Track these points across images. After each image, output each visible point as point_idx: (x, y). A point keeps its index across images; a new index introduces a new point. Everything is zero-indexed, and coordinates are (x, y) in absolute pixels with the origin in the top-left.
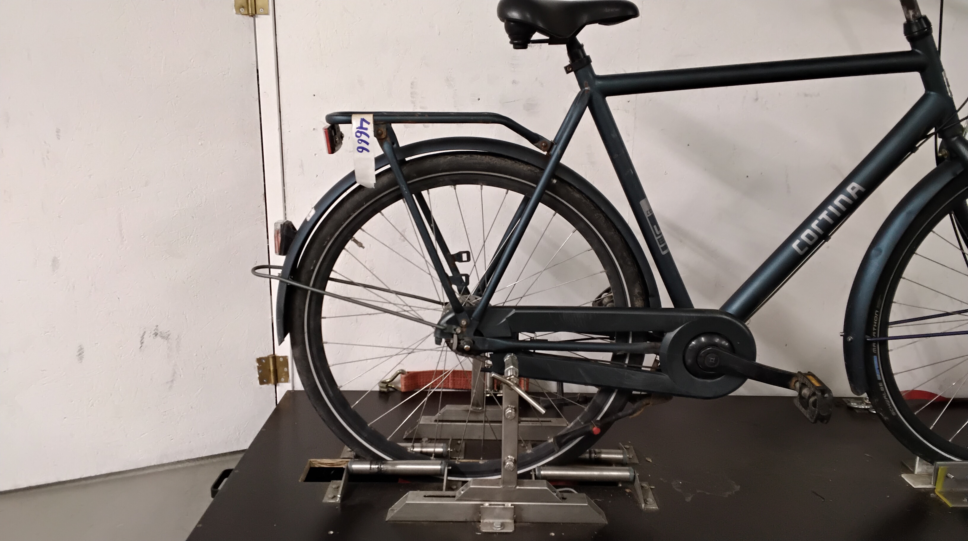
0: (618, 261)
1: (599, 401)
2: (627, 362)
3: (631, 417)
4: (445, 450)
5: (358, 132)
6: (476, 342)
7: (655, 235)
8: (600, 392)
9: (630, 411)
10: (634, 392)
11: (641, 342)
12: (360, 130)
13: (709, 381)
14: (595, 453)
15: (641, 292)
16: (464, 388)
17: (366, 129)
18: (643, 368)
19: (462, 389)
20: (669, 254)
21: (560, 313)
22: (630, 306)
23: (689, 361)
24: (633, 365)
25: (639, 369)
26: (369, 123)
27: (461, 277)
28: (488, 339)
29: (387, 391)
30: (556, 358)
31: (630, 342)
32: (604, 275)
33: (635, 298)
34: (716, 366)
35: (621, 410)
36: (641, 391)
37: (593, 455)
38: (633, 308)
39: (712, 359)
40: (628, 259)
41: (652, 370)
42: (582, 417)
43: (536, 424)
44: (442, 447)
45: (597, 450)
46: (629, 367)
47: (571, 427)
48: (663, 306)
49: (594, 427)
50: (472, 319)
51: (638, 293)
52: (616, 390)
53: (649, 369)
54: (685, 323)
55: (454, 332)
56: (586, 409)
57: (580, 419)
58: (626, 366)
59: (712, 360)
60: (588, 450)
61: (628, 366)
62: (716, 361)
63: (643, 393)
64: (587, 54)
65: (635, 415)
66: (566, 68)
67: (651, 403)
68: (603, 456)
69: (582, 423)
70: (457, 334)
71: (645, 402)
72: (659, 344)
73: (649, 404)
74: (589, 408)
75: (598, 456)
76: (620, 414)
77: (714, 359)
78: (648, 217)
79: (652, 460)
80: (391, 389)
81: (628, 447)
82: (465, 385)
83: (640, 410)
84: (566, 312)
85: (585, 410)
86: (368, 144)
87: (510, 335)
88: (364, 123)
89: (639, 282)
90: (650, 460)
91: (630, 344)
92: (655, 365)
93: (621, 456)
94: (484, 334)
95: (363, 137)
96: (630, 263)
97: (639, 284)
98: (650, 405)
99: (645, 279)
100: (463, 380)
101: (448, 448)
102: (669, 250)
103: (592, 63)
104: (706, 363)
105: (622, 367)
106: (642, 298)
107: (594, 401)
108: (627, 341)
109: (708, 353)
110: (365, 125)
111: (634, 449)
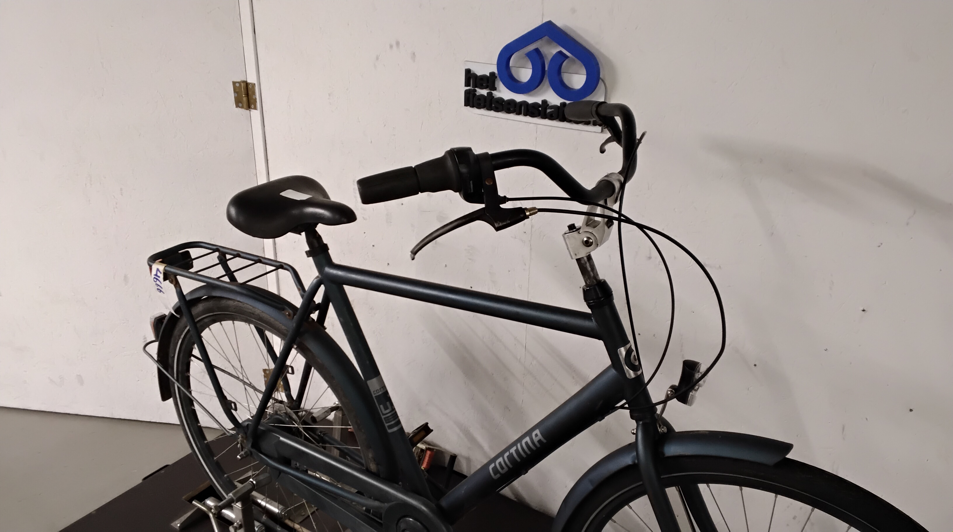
5: (155, 278)
7: (381, 414)
12: (156, 277)
15: (374, 457)
17: (159, 277)
26: (161, 273)
27: (231, 403)
64: (325, 242)
66: (306, 252)
78: (375, 397)
86: (162, 288)
88: (158, 273)
89: (372, 448)
95: (158, 282)
97: (373, 450)
103: (329, 251)
110: (159, 274)
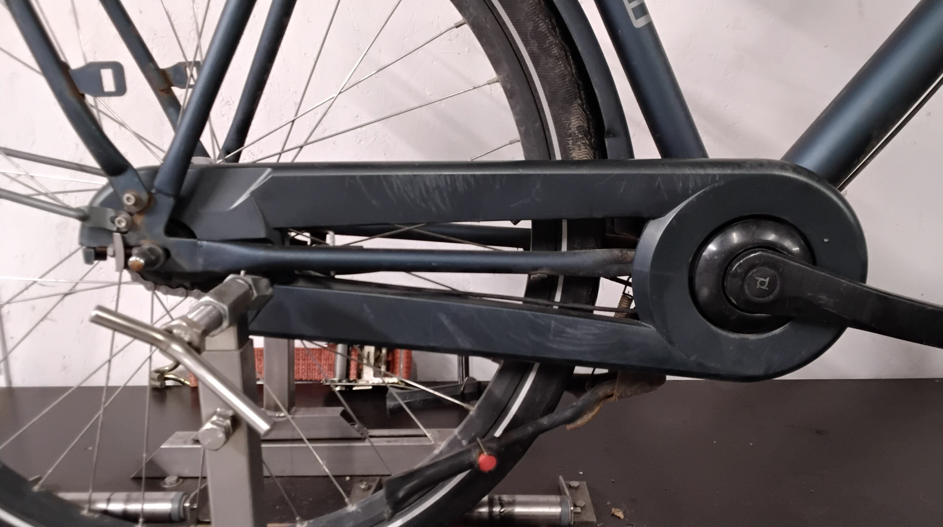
0: (526, 46)
1: (499, 392)
2: (558, 298)
3: (569, 427)
4: (176, 506)
6: (173, 253)
8: (500, 373)
9: (568, 413)
10: (579, 370)
11: (589, 248)
13: (752, 337)
14: (502, 505)
15: (585, 125)
16: (304, 378)
18: (596, 312)
19: (301, 380)
20: (650, 26)
21: (385, 176)
22: (558, 157)
23: (704, 292)
24: (570, 305)
25: (588, 314)
28: (205, 243)
29: (161, 385)
30: (385, 290)
31: (564, 248)
32: (498, 90)
33: (570, 142)
34: (771, 297)
35: (550, 409)
36: (594, 365)
37: (497, 509)
38: (567, 162)
39: (762, 279)
40: (551, 38)
41: (619, 315)
42: (465, 427)
43: (396, 441)
44: (172, 501)
45: (505, 498)
46: (564, 310)
47: (441, 453)
48: (639, 154)
49: (481, 453)
50: (153, 191)
51: (579, 128)
52: (537, 365)
53: (612, 314)
54: (694, 192)
55: (110, 226)
56: (473, 409)
57: (460, 433)
58: (556, 307)
59: (762, 283)
60: (486, 498)
61: (560, 307)
62: (772, 284)
63: (599, 371)
65: (580, 422)
67: (616, 394)
68: (518, 510)
69: (464, 443)
70: (118, 230)
71: (602, 391)
72: (630, 253)
73: (611, 396)
74: (479, 407)
75: (507, 509)
76: (545, 421)
77: (767, 280)
79: (624, 513)
80: (169, 383)
81: (575, 484)
82: (306, 374)
83: (592, 410)
84: (400, 173)
85: (471, 413)
87: (262, 234)
89: (579, 101)
90: (621, 515)
91: (563, 253)
92: (624, 305)
93: (556, 510)
94: (197, 232)
96: (555, 51)
97: (581, 105)
98: (614, 397)
99: (594, 88)
100: (302, 365)
101: (185, 502)
102: (649, 18)
104: (747, 291)
105: (547, 309)
106: (588, 143)
107: (490, 392)
108: (557, 247)
109: (752, 265)
111: (589, 489)
